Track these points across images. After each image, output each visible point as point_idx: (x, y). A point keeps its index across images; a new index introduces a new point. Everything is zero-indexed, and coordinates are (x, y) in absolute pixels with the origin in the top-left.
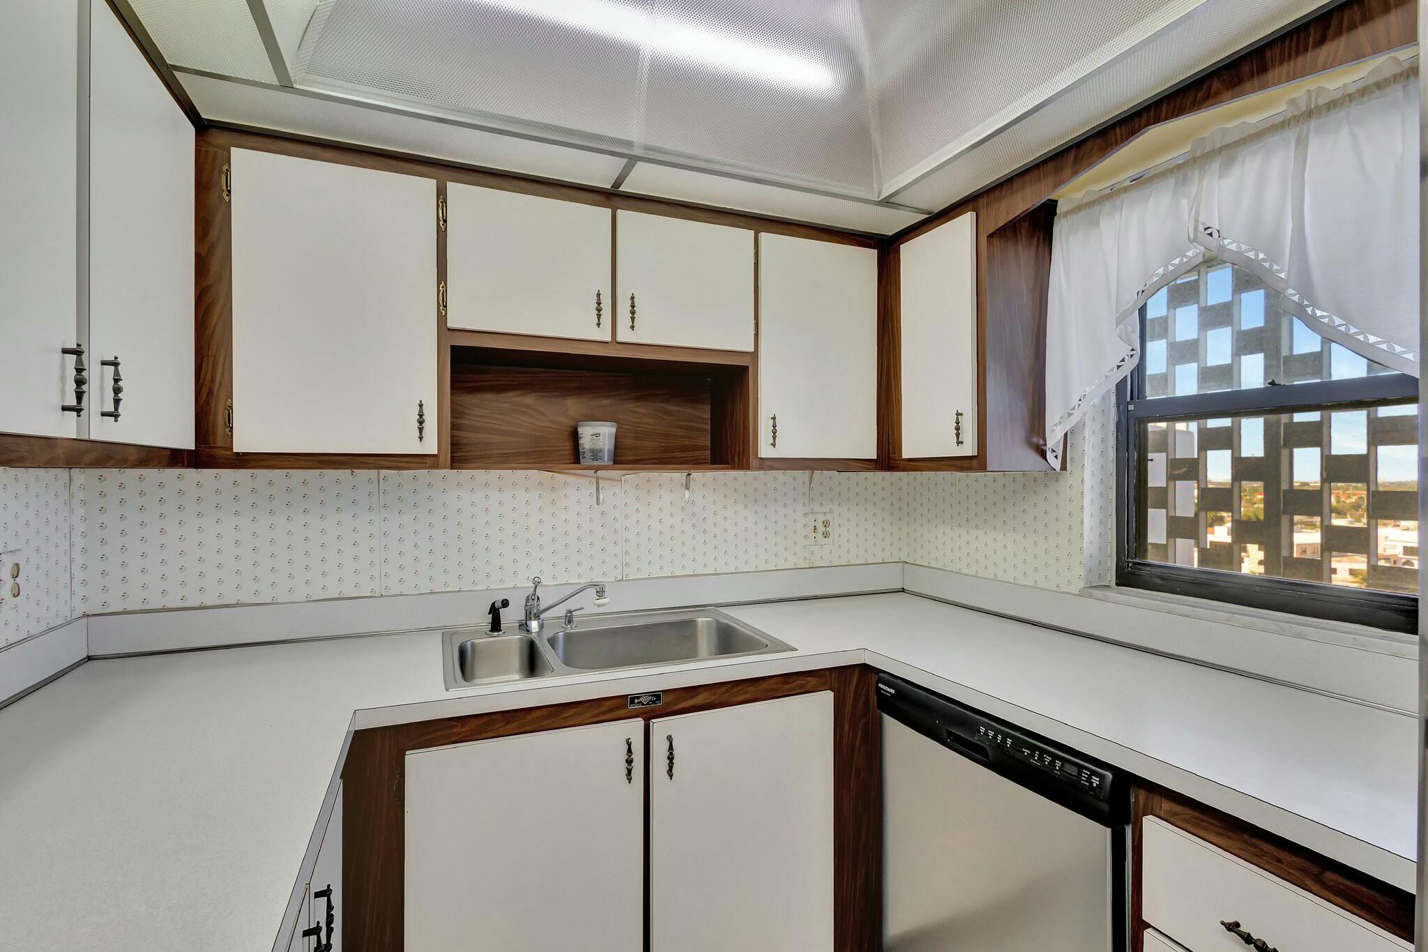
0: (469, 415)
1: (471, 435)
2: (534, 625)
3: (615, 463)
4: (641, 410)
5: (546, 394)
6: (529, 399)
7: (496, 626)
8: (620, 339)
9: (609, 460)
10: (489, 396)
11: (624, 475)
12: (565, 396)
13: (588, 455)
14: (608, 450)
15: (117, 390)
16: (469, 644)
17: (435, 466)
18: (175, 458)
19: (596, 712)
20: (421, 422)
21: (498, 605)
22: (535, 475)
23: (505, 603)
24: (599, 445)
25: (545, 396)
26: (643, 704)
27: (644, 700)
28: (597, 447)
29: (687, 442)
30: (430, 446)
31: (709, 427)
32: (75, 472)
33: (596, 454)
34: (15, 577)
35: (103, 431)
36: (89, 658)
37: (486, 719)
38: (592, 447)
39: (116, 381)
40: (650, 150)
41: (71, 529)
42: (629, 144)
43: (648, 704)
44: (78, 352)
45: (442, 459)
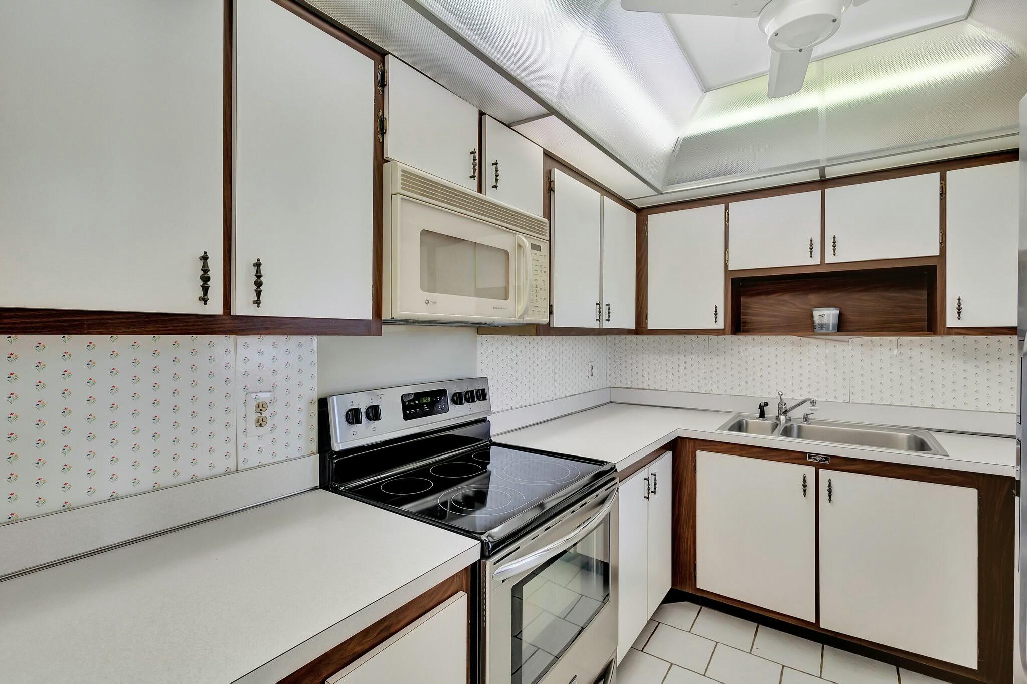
0: (751, 307)
1: (753, 318)
2: (782, 418)
3: (838, 331)
4: (866, 298)
5: (798, 293)
6: (786, 297)
7: (762, 415)
8: (826, 262)
9: (833, 329)
10: (763, 297)
11: (851, 338)
12: (808, 294)
13: (817, 327)
14: (833, 324)
15: (609, 313)
16: (744, 421)
17: (724, 334)
18: (629, 332)
19: (788, 457)
20: (716, 314)
21: (763, 405)
22: (790, 338)
23: (766, 404)
24: (825, 321)
25: (798, 295)
26: (817, 460)
27: (818, 458)
28: (823, 322)
29: (905, 317)
30: (720, 325)
31: (926, 305)
32: (607, 336)
33: (822, 326)
34: (592, 370)
35: (606, 325)
36: (611, 402)
37: (731, 446)
38: (820, 322)
39: (609, 310)
40: (831, 160)
41: (607, 356)
42: (817, 162)
43: (820, 461)
44: (599, 304)
45: (726, 331)
